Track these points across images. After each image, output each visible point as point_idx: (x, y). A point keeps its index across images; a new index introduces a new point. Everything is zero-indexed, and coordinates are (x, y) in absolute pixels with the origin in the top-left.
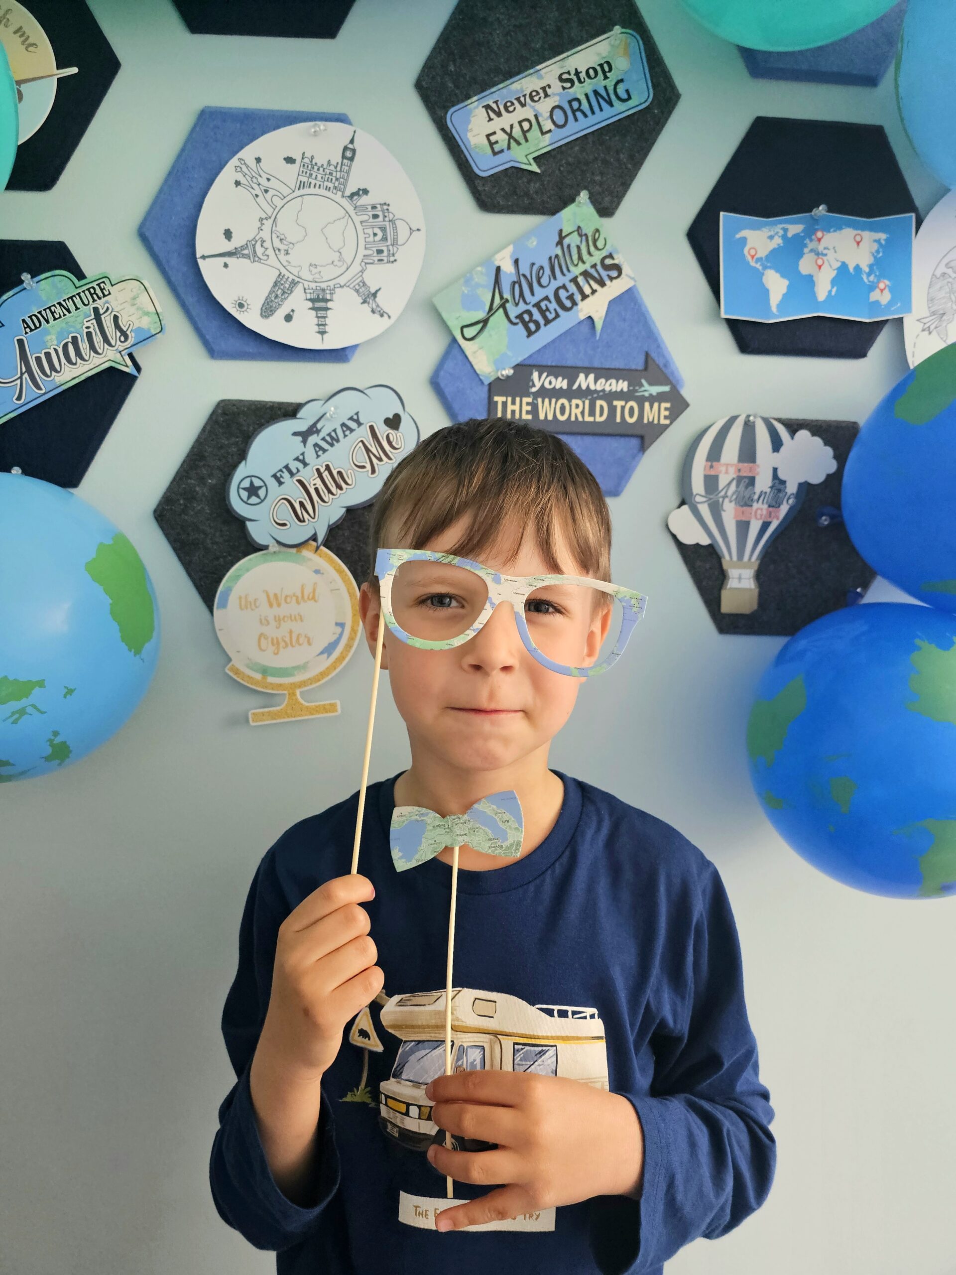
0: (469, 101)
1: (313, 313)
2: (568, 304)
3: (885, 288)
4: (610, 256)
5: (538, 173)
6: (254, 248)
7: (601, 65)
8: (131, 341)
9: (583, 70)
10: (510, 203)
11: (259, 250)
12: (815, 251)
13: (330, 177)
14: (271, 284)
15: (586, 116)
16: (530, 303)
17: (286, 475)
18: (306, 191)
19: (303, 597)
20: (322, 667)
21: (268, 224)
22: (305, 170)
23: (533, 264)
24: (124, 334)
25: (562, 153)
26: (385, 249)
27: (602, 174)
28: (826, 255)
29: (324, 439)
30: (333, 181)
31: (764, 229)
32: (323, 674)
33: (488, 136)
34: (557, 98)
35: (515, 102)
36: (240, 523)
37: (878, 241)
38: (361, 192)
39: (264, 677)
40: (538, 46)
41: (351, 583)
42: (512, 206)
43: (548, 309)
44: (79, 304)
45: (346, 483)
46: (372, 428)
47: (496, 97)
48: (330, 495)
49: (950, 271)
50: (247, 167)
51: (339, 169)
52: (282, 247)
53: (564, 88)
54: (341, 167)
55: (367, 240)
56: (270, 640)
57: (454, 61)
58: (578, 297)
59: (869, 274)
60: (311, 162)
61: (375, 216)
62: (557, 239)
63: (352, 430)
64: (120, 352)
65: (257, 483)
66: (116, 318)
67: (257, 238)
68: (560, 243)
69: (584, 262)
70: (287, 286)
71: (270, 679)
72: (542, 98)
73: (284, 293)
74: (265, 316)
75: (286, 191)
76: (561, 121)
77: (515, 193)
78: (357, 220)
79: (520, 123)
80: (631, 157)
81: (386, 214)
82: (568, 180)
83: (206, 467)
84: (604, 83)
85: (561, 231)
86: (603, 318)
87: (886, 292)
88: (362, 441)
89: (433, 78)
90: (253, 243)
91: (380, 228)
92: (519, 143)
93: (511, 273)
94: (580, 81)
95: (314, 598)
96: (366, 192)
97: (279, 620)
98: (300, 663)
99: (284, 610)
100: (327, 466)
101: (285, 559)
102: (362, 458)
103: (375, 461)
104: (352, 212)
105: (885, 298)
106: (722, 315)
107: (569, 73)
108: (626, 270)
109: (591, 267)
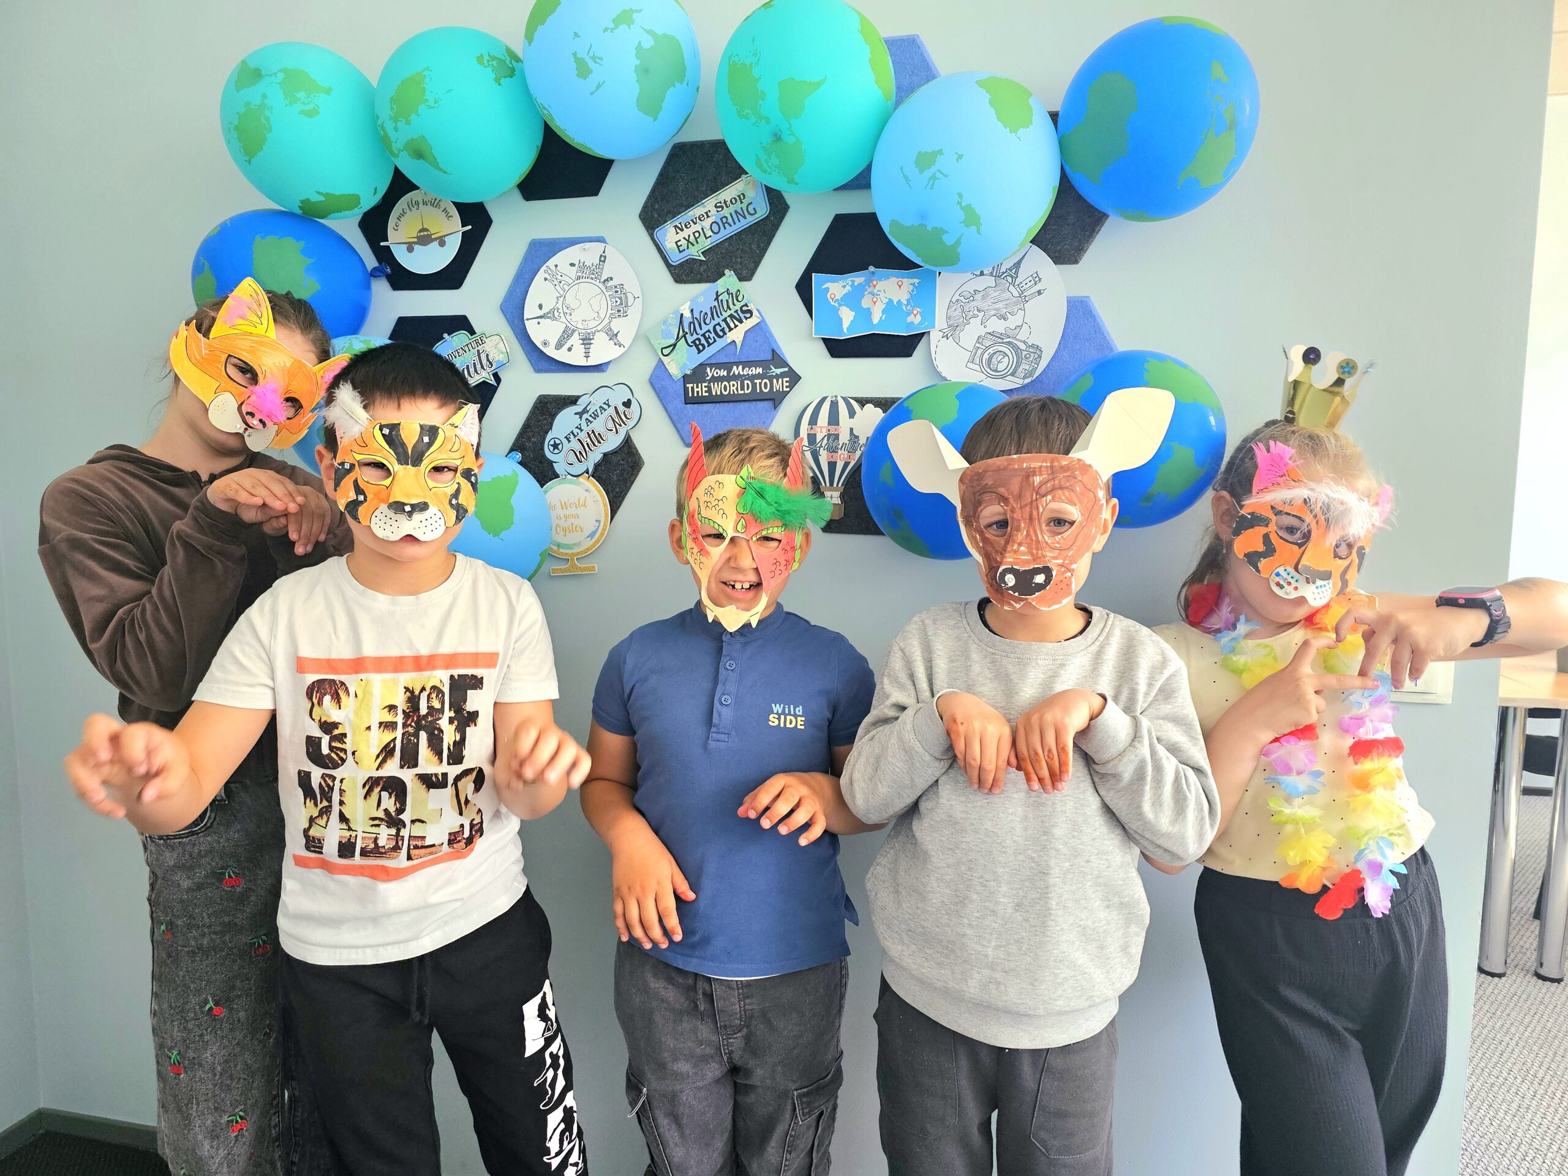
0: (666, 224)
1: (583, 346)
2: (721, 334)
3: (917, 313)
4: (746, 305)
5: (704, 261)
6: (554, 313)
7: (739, 196)
8: (494, 367)
9: (728, 200)
10: (690, 278)
11: (556, 314)
12: (872, 293)
13: (593, 272)
14: (562, 331)
15: (731, 226)
16: (699, 334)
17: (572, 436)
18: (581, 280)
19: (579, 505)
20: (588, 545)
21: (561, 299)
22: (580, 270)
23: (701, 311)
24: (491, 363)
25: (718, 248)
26: (622, 309)
27: (741, 257)
28: (879, 295)
29: (590, 416)
30: (595, 274)
31: (840, 282)
32: (588, 549)
33: (676, 243)
34: (714, 217)
35: (691, 222)
36: (551, 463)
37: (913, 284)
38: (609, 279)
39: (558, 549)
40: (704, 189)
41: (605, 498)
42: (692, 279)
43: (709, 337)
44: (471, 348)
45: (603, 440)
46: (616, 408)
47: (680, 220)
48: (594, 447)
49: (962, 298)
50: (551, 270)
51: (597, 267)
52: (568, 312)
53: (718, 211)
54: (599, 266)
55: (612, 305)
56: (562, 528)
57: (658, 202)
58: (727, 330)
59: (907, 306)
60: (584, 265)
61: (616, 292)
63: (605, 410)
64: (489, 373)
65: (558, 442)
66: (487, 355)
67: (555, 308)
68: (717, 299)
69: (730, 309)
70: (570, 332)
71: (561, 550)
72: (706, 218)
73: (568, 336)
74: (557, 349)
75: (570, 281)
76: (716, 230)
77: (692, 272)
78: (607, 294)
79: (694, 233)
80: (758, 246)
81: (622, 290)
82: (722, 263)
83: (531, 432)
84: (740, 206)
85: (717, 292)
86: (742, 340)
87: (918, 315)
88: (611, 416)
89: (647, 212)
90: (553, 310)
91: (619, 298)
92: (693, 245)
93: (689, 317)
94: (727, 207)
95: (584, 505)
96: (611, 279)
97: (566, 516)
98: (577, 542)
99: (569, 511)
100: (593, 431)
101: (570, 482)
102: (611, 425)
103: (618, 426)
104: (605, 291)
105: (919, 318)
106: (814, 336)
107: (721, 203)
108: (755, 313)
109: (735, 312)
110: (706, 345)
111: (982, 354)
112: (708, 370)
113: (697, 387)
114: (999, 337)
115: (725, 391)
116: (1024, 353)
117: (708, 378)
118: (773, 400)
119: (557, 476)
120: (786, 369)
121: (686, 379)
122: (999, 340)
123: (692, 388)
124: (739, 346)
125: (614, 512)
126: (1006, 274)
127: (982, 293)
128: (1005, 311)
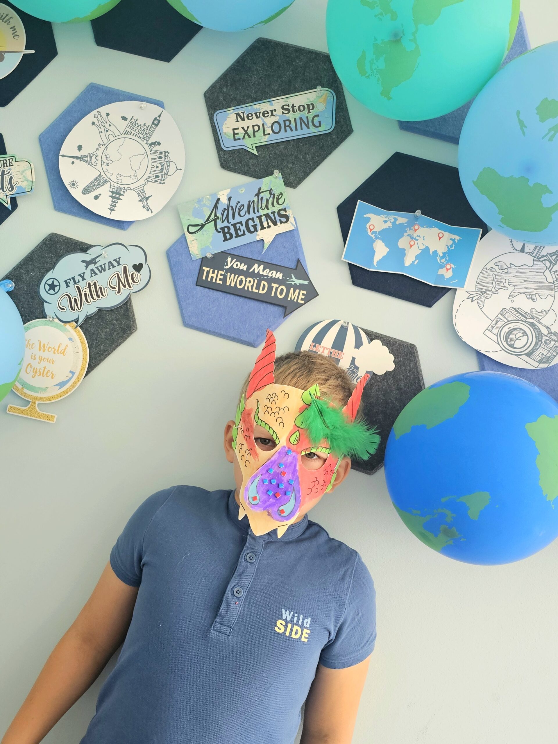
0: (229, 109)
1: (111, 199)
3: (450, 269)
4: (285, 210)
5: (256, 155)
6: (91, 158)
7: (308, 105)
8: (14, 192)
10: (236, 168)
11: (93, 160)
12: (411, 236)
13: (143, 132)
14: (94, 179)
15: (292, 130)
16: (231, 223)
17: (72, 282)
18: (128, 136)
19: (58, 351)
20: (54, 394)
21: (103, 147)
22: (131, 125)
23: (239, 202)
24: (12, 187)
25: (273, 147)
26: (160, 176)
27: (293, 163)
28: (417, 240)
29: (97, 268)
30: (144, 135)
31: (383, 216)
32: (53, 397)
33: (234, 130)
34: (278, 117)
35: (254, 115)
36: (42, 302)
37: (453, 240)
38: (157, 143)
39: (22, 389)
40: (276, 88)
41: (86, 351)
42: (237, 169)
45: (102, 295)
46: (125, 268)
48: (92, 299)
49: (497, 268)
50: (101, 116)
51: (148, 129)
52: (106, 161)
53: (283, 113)
54: (150, 128)
55: (152, 169)
56: (32, 368)
57: (227, 86)
59: (442, 258)
60: (135, 122)
61: (160, 157)
62: (257, 192)
63: (114, 267)
64: (7, 196)
65: (56, 283)
66: (11, 178)
67: (94, 154)
68: (258, 195)
69: (268, 209)
70: (102, 181)
71: (25, 390)
72: (270, 116)
73: (99, 184)
74: (84, 193)
75: (117, 133)
76: (277, 131)
77: (241, 162)
78: (150, 157)
80: (313, 158)
81: (166, 158)
82: (273, 162)
83: (32, 266)
84: (307, 115)
85: (260, 188)
86: (270, 242)
87: (450, 271)
88: (118, 274)
89: (213, 93)
90: (92, 155)
91: (161, 164)
93: (225, 203)
94: (294, 111)
95: (63, 353)
96: (159, 144)
97: (41, 358)
98: (44, 386)
99: (46, 354)
100: (95, 283)
101: (56, 326)
102: (115, 283)
103: (121, 286)
104: (149, 153)
105: (449, 274)
106: (343, 259)
107: (288, 106)
108: (291, 220)
109: (272, 213)
110: (234, 235)
111: (503, 326)
112: (229, 259)
113: (213, 273)
114: (523, 315)
115: (240, 284)
116: (545, 338)
117: (227, 267)
118: (285, 307)
119: (44, 316)
120: (306, 283)
121: (204, 261)
122: (522, 318)
123: (208, 272)
124: (266, 246)
125: (91, 367)
126: (545, 258)
127: (518, 269)
128: (535, 292)
